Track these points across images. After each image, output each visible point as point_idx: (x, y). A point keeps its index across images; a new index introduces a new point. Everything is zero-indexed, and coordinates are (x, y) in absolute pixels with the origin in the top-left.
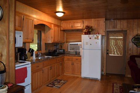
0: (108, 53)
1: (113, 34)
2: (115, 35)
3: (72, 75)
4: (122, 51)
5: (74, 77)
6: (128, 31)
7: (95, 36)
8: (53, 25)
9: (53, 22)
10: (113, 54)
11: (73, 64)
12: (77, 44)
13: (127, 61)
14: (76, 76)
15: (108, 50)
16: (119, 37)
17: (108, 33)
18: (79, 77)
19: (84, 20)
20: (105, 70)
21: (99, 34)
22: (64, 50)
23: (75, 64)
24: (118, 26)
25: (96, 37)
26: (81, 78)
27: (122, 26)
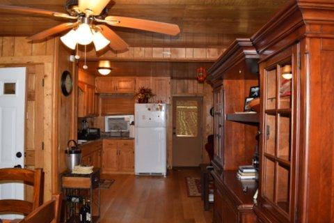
0: (174, 134)
1: (182, 102)
2: (185, 104)
3: (118, 173)
4: (196, 130)
5: (122, 175)
6: (205, 97)
7: (157, 106)
8: (86, 86)
9: (86, 82)
10: (183, 134)
11: (119, 153)
12: (123, 119)
13: (204, 145)
14: (124, 173)
15: (174, 128)
16: (192, 107)
17: (175, 100)
18: (130, 175)
19: (137, 79)
20: (170, 160)
21: (161, 102)
22: (99, 130)
23: (123, 153)
24: (189, 89)
25: (159, 107)
26: (135, 175)
27: (196, 90)
